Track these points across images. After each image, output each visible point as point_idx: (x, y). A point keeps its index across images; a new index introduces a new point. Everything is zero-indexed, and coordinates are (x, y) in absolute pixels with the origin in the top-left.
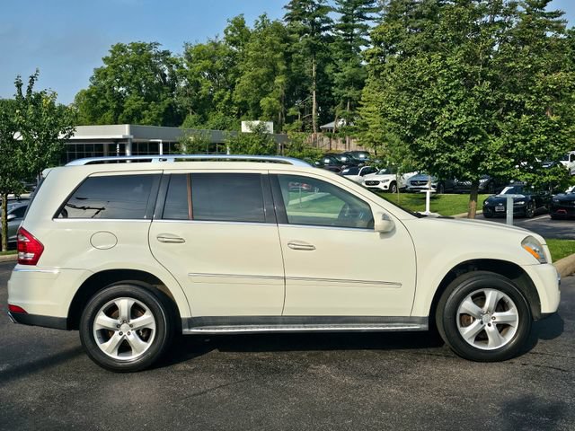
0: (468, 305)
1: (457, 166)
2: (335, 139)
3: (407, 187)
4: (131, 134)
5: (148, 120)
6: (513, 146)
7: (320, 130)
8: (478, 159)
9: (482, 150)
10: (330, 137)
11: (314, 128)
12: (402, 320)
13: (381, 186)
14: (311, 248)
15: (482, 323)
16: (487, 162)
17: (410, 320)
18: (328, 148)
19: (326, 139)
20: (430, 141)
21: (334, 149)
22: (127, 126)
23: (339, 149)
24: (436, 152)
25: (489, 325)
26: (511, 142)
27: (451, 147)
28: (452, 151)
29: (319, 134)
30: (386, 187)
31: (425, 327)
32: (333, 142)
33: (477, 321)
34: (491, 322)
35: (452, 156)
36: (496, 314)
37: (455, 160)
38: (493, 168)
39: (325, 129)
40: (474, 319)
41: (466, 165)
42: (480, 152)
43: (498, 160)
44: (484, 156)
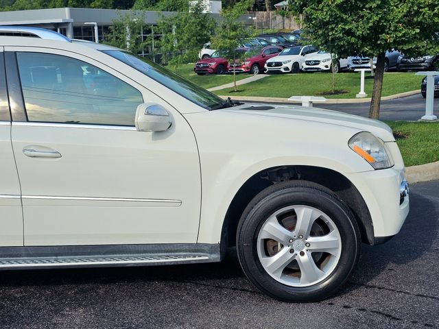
0: (272, 228)
1: (353, 40)
2: (288, 17)
3: (348, 66)
4: (71, 18)
5: (98, 4)
6: (417, 13)
7: (273, 8)
8: (378, 29)
9: (380, 19)
10: (283, 15)
11: (267, 6)
12: (187, 247)
13: (322, 66)
14: (57, 155)
15: (292, 251)
16: (388, 34)
17: (197, 248)
18: (281, 27)
19: (279, 18)
20: (322, 10)
21: (287, 28)
22: (67, 9)
23: (293, 27)
24: (328, 23)
25: (302, 254)
26: (416, 8)
27: (345, 17)
28: (345, 22)
29: (271, 13)
30: (327, 67)
31: (215, 257)
32: (287, 21)
33: (286, 249)
34: (304, 250)
35: (347, 27)
36: (310, 239)
37: (349, 33)
38: (394, 41)
39: (279, 7)
40: (282, 246)
41: (364, 39)
42: (379, 21)
43: (400, 31)
44: (383, 27)
